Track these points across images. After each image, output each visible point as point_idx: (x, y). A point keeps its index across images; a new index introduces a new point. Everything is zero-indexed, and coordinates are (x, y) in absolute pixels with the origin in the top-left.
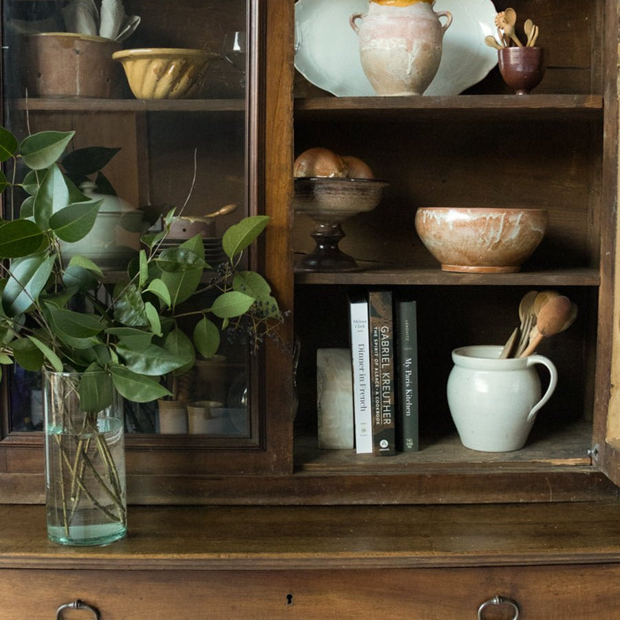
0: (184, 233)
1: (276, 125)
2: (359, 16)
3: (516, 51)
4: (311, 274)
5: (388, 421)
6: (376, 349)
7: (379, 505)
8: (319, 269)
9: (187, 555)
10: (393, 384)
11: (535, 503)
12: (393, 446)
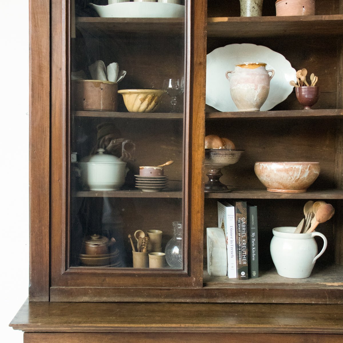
0: (151, 174)
1: (197, 126)
2: (230, 72)
3: (305, 88)
4: (211, 194)
5: (245, 263)
6: (239, 229)
7: (244, 303)
8: (212, 191)
9: (165, 325)
10: (247, 245)
11: (320, 304)
12: (247, 274)
